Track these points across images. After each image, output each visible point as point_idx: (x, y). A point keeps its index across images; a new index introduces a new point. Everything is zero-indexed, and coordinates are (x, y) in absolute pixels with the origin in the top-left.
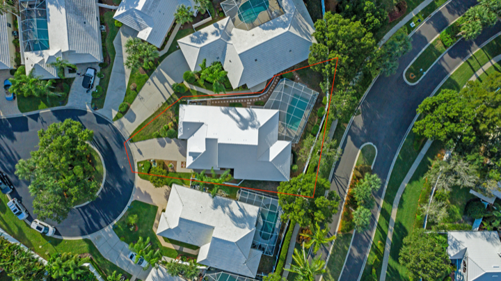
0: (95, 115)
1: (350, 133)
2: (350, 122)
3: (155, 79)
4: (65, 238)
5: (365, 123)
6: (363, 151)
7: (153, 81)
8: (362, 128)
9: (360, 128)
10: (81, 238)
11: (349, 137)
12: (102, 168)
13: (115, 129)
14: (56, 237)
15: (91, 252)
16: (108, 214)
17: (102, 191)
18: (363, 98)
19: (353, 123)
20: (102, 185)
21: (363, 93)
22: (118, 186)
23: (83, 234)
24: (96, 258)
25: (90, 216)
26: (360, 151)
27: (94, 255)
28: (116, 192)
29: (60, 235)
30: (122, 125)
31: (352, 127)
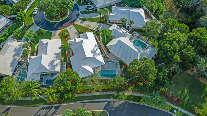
0: (79, 13)
1: (109, 102)
2: (115, 100)
3: (98, 24)
4: (33, 18)
5: (117, 107)
6: (103, 112)
7: (97, 24)
8: (114, 107)
9: (114, 106)
10: (34, 22)
11: (107, 103)
12: (61, 20)
13: (76, 19)
14: (33, 15)
15: (29, 26)
16: (44, 27)
17: (52, 22)
18: (128, 101)
19: (114, 102)
20: (55, 22)
21: (131, 100)
22: (56, 26)
23: (35, 22)
24: (27, 28)
25: (43, 22)
26: (102, 110)
27: (28, 27)
28: (53, 26)
29: (34, 16)
30: (78, 21)
31: (112, 102)
